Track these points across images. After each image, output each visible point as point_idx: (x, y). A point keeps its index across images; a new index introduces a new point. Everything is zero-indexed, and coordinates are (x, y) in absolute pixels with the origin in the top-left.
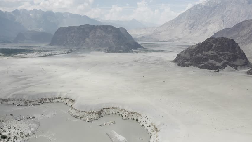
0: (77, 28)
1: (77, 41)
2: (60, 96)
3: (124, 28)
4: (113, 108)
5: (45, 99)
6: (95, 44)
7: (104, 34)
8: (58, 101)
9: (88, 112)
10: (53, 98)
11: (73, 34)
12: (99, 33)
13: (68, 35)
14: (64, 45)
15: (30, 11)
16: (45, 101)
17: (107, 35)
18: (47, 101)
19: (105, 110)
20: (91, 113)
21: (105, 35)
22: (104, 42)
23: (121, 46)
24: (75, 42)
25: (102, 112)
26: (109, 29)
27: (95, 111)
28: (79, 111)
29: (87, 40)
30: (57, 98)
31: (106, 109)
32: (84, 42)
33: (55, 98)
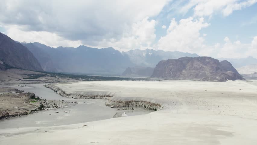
0: (176, 60)
1: (174, 73)
2: (109, 94)
3: (228, 61)
4: (142, 102)
5: (97, 96)
6: (190, 75)
7: (201, 65)
8: (106, 98)
9: (118, 102)
10: (103, 96)
11: (171, 67)
12: (196, 64)
13: (167, 67)
14: (162, 77)
15: (142, 51)
16: (96, 98)
17: (205, 66)
18: (98, 98)
19: (134, 103)
20: (120, 102)
21: (202, 67)
22: (201, 73)
23: (217, 76)
24: (173, 74)
25: (130, 103)
26: (207, 60)
27: (123, 101)
28: (112, 101)
29: (184, 71)
30: (106, 96)
31: (135, 101)
32: (181, 74)
33: (105, 96)
